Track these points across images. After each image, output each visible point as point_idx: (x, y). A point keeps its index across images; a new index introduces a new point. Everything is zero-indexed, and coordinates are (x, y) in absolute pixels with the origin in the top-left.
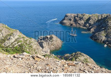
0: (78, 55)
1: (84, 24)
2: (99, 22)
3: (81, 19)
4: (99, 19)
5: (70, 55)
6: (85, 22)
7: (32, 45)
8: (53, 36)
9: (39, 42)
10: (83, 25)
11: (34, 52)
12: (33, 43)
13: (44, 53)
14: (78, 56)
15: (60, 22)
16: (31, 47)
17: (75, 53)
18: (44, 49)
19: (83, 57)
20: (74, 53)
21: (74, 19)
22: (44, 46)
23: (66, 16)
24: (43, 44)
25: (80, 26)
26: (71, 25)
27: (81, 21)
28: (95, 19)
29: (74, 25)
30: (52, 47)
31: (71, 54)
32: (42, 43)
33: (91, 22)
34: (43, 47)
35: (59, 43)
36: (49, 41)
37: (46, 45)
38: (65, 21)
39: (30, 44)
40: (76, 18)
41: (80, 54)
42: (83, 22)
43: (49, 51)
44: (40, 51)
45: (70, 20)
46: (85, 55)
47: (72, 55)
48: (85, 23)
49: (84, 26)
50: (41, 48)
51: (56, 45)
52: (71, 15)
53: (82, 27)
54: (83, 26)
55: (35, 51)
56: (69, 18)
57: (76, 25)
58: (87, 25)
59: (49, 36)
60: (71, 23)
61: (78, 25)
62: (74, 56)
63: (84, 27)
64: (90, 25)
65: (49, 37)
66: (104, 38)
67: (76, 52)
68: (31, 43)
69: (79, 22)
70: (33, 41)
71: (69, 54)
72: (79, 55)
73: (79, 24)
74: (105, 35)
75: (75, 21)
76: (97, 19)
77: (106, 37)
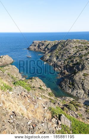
2: (55, 47)
3: (43, 44)
4: (56, 44)
23: (33, 43)
28: (52, 44)
29: (37, 49)
33: (49, 47)
40: (40, 44)
42: (44, 47)
45: (35, 46)
49: (44, 50)
52: (37, 42)
53: (42, 51)
54: (43, 51)
56: (35, 44)
58: (46, 50)
64: (48, 49)
66: (48, 57)
69: (40, 47)
73: (40, 49)
74: (50, 55)
75: (39, 46)
76: (54, 44)
77: (50, 56)
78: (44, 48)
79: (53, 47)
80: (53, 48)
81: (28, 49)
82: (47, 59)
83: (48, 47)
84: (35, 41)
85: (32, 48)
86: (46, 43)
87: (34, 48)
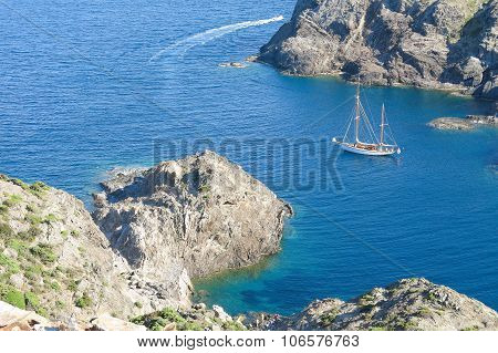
0: (411, 302)
1: (450, 58)
3: (422, 18)
5: (353, 307)
6: (453, 41)
7: (52, 241)
8: (214, 162)
9: (105, 212)
10: (439, 70)
11: (67, 297)
12: (58, 227)
13: (145, 300)
14: (413, 308)
15: (263, 49)
16: (42, 253)
17: (390, 286)
18: (146, 272)
19: (447, 314)
20: (379, 293)
21: (366, 26)
22: (142, 245)
24: (138, 230)
25: (419, 79)
26: (351, 69)
27: (424, 34)
29: (373, 68)
30: (204, 250)
31: (356, 301)
32: (128, 218)
34: (133, 254)
35: (262, 213)
36: (177, 204)
37: (156, 238)
38: (298, 44)
39: (34, 233)
40: (385, 12)
41: (426, 294)
42: (433, 45)
43: (185, 281)
44: (111, 283)
45: (340, 30)
46: (462, 300)
47: (368, 309)
48: (458, 54)
49: (451, 75)
50: (121, 264)
51: (237, 231)
53: (430, 83)
54: (443, 79)
55: (73, 287)
56: (332, 18)
57: (386, 66)
58: (467, 69)
59: (176, 168)
60: (351, 57)
61: (399, 68)
62: (383, 315)
63: (449, 86)
65: (179, 175)
67: (397, 285)
68: (44, 228)
69: (407, 47)
70: (55, 209)
71: (338, 302)
72: (418, 303)
73: (409, 59)
75: (380, 36)
78: (443, 50)
83: (490, 44)
85: (314, 49)
87: (339, 50)
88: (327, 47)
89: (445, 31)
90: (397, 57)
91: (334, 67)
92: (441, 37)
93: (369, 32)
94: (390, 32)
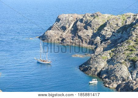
1: (92, 37)
2: (124, 32)
3: (88, 25)
4: (127, 24)
6: (95, 32)
10: (88, 41)
21: (72, 27)
23: (58, 20)
27: (87, 30)
28: (117, 24)
29: (69, 40)
33: (108, 32)
38: (50, 32)
40: (79, 23)
42: (90, 32)
45: (64, 28)
48: (94, 36)
52: (69, 18)
54: (89, 43)
56: (63, 25)
57: (73, 39)
58: (96, 41)
60: (64, 37)
61: (77, 40)
63: (90, 46)
73: (80, 37)
74: (109, 58)
75: (75, 30)
76: (120, 25)
77: (108, 62)
78: (91, 34)
79: (118, 31)
80: (120, 35)
81: (43, 38)
82: (99, 70)
83: (103, 33)
84: (63, 16)
85: (54, 35)
86: (96, 20)
87: (61, 35)
88: (58, 33)
89: (94, 29)
90: (76, 36)
91: (59, 40)
92: (92, 31)
93: (73, 29)
94: (77, 29)
